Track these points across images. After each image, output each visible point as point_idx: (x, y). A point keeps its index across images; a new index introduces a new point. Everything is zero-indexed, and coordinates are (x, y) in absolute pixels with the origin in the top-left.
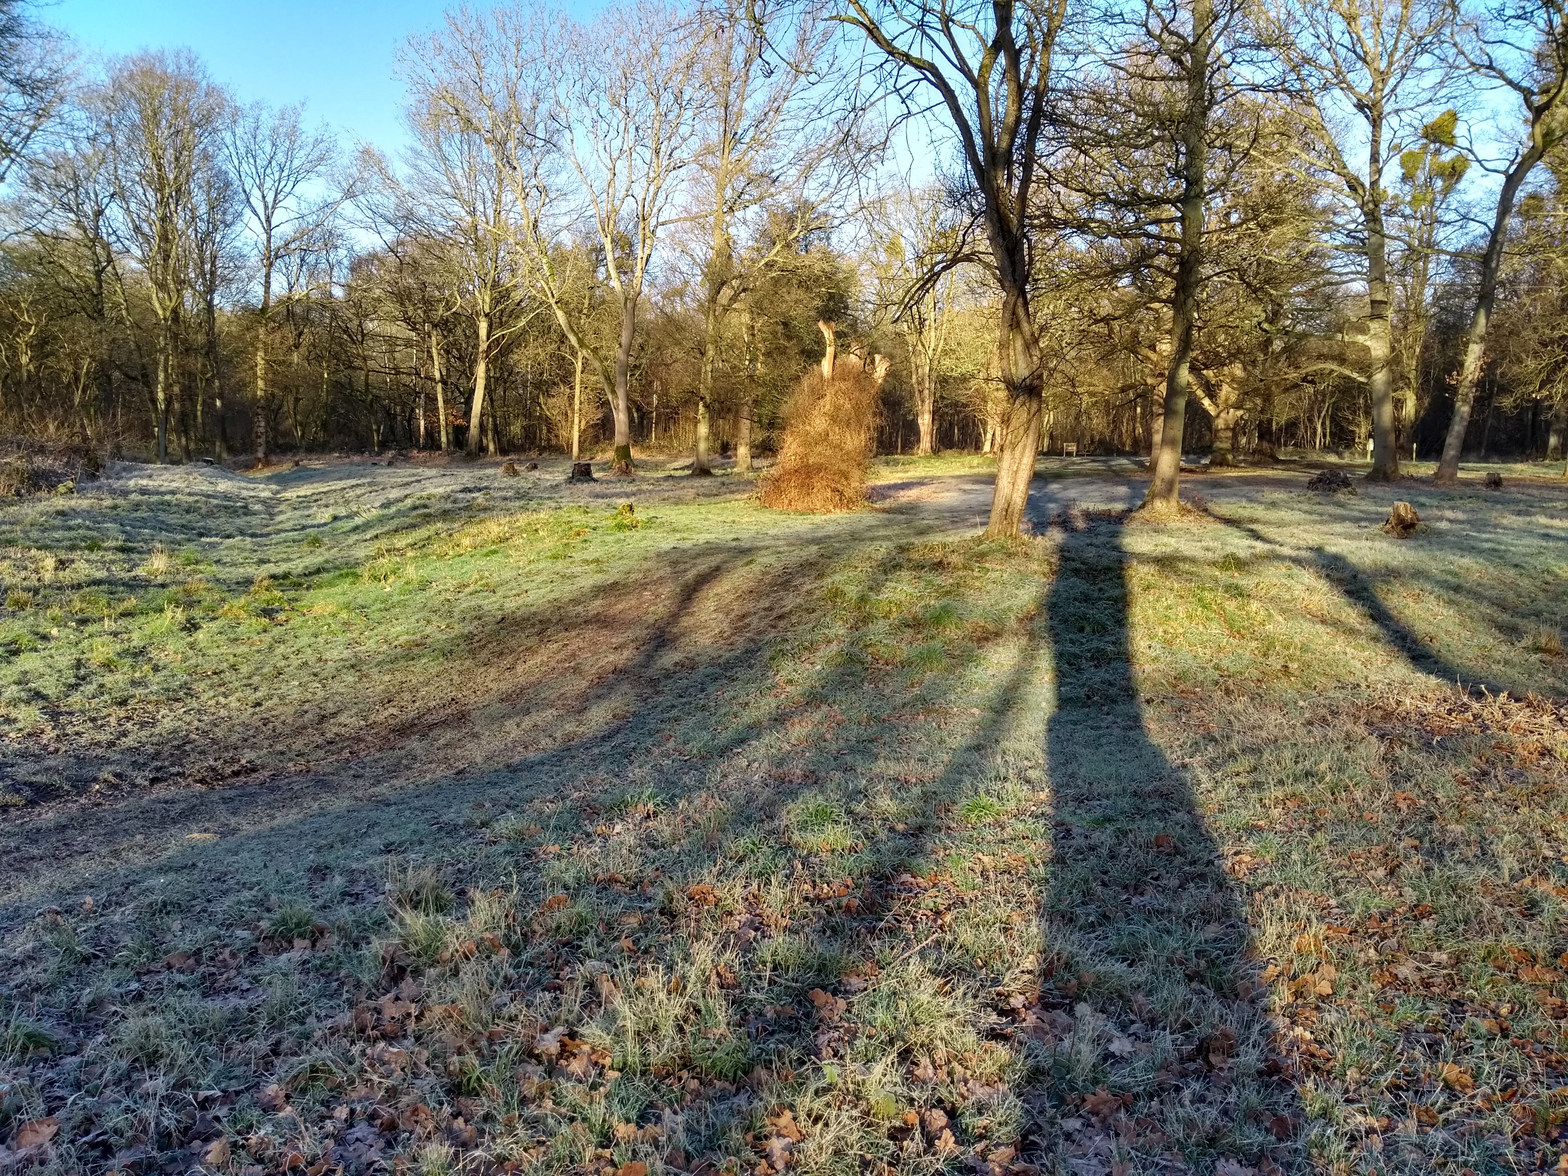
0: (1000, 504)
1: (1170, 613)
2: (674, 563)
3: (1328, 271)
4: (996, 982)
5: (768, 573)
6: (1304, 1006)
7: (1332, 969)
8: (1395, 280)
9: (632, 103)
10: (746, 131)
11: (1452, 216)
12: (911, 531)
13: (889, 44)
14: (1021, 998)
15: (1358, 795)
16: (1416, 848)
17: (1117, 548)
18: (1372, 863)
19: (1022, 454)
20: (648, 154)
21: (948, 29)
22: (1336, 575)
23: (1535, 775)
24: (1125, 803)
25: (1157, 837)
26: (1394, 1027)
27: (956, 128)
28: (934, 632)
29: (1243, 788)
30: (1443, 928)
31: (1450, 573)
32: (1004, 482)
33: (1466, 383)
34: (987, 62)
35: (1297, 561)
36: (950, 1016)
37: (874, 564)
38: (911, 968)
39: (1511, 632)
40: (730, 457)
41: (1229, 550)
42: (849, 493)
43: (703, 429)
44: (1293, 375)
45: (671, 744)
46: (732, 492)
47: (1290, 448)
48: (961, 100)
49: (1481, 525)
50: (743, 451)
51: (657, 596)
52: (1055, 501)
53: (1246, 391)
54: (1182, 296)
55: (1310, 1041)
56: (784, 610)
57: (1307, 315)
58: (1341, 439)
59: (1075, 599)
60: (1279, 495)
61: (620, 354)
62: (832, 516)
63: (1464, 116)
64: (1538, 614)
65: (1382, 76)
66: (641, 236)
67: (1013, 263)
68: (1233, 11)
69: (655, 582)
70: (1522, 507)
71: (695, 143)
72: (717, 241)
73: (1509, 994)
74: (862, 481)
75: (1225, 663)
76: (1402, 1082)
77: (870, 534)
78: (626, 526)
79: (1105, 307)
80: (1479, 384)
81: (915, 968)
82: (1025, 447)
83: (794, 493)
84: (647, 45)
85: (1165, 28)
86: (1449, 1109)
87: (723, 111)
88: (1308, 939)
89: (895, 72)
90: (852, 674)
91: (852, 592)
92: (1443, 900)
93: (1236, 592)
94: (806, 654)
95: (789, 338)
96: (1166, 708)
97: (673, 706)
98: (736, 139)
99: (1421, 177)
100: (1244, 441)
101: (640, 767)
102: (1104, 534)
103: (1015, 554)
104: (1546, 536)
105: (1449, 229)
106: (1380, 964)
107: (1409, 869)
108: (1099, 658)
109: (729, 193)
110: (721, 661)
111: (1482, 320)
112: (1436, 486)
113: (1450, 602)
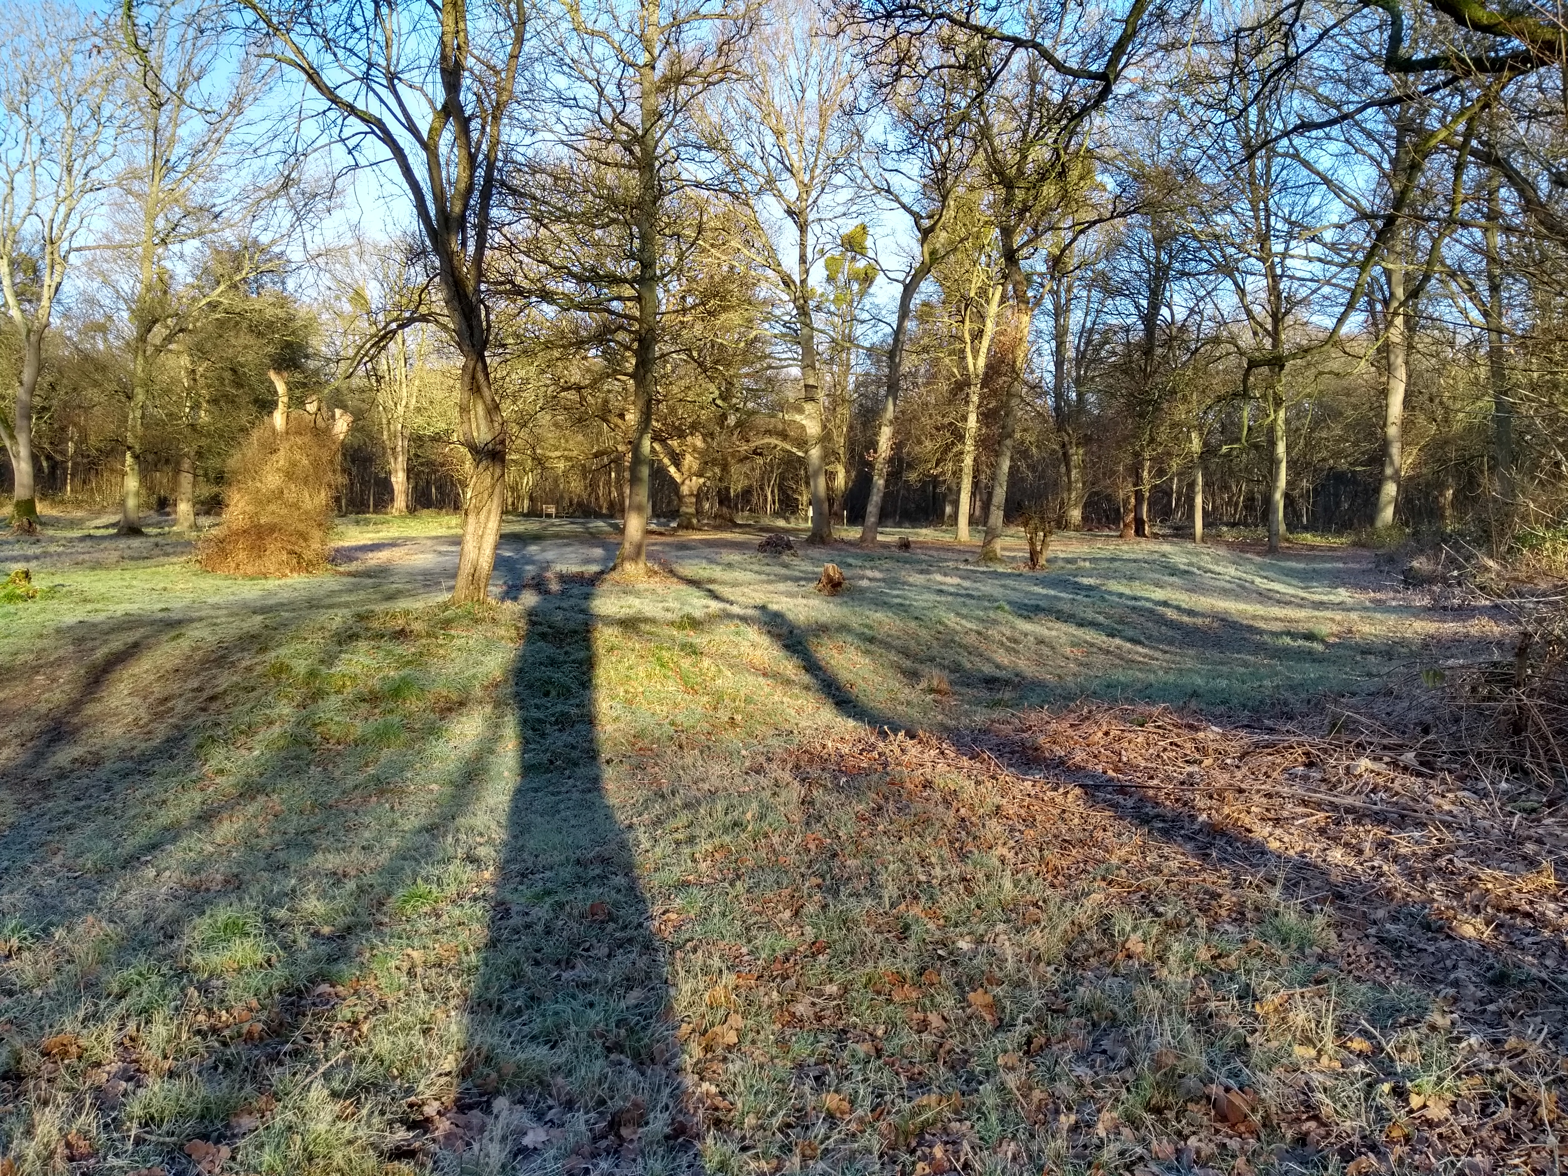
0: (466, 569)
1: (632, 673)
2: (79, 641)
3: (769, 356)
4: (409, 1091)
5: (199, 648)
6: (711, 1060)
7: (739, 1017)
8: (825, 368)
9: (36, 110)
10: (181, 159)
11: (865, 316)
12: (378, 596)
13: (332, 93)
14: (436, 1104)
15: (775, 839)
16: (819, 886)
17: (584, 611)
18: (780, 907)
19: (488, 518)
20: (57, 171)
21: (394, 86)
22: (776, 631)
23: (917, 807)
24: (566, 873)
25: (592, 906)
26: (789, 1064)
27: (406, 186)
28: (392, 705)
29: (678, 843)
30: (834, 962)
31: (866, 626)
32: (470, 545)
33: (881, 460)
34: (437, 125)
35: (744, 619)
36: (350, 1142)
37: (327, 634)
38: (311, 1094)
39: (913, 676)
40: (168, 514)
41: (687, 609)
42: (308, 555)
43: (132, 483)
44: (744, 448)
45: (58, 860)
46: (167, 555)
47: (747, 513)
48: (411, 160)
49: (893, 583)
50: (184, 508)
51: (53, 681)
52: (533, 562)
53: (707, 461)
54: (642, 371)
55: (715, 1095)
56: (217, 690)
57: (754, 394)
58: (787, 506)
59: (541, 664)
60: (735, 557)
61: (21, 393)
62: (289, 581)
63: (871, 231)
64: (932, 659)
65: (806, 188)
66: (47, 261)
67: (470, 327)
68: (676, 112)
69: (52, 664)
70: (924, 566)
71: (118, 165)
72: (149, 273)
73: (884, 1016)
74: (323, 543)
75: (680, 719)
76: (791, 1119)
77: (328, 601)
78: (20, 597)
79: (575, 375)
80: (890, 461)
81: (318, 1092)
82: (489, 511)
83: (242, 556)
84: (56, 50)
85: (617, 117)
86: (828, 1138)
87: (151, 134)
88: (719, 991)
89: (340, 121)
90: (297, 758)
91: (301, 667)
92: (836, 934)
93: (692, 650)
94: (243, 738)
95: (239, 385)
96: (625, 767)
97: (66, 812)
98: (168, 167)
99: (841, 278)
100: (707, 506)
101: (11, 892)
102: (576, 596)
103: (483, 620)
104: (941, 591)
105: (865, 326)
106: (781, 1004)
107: (811, 908)
108: (563, 722)
109: (161, 223)
110: (135, 753)
111: (891, 407)
112: (861, 548)
113: (867, 652)
